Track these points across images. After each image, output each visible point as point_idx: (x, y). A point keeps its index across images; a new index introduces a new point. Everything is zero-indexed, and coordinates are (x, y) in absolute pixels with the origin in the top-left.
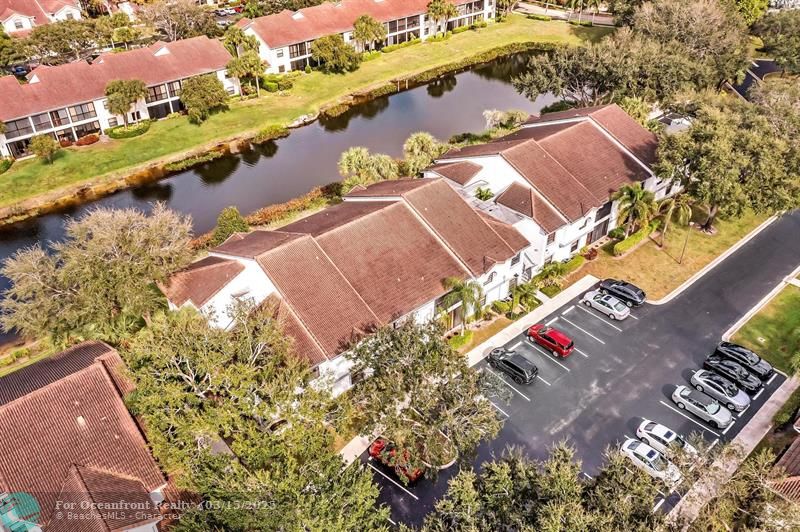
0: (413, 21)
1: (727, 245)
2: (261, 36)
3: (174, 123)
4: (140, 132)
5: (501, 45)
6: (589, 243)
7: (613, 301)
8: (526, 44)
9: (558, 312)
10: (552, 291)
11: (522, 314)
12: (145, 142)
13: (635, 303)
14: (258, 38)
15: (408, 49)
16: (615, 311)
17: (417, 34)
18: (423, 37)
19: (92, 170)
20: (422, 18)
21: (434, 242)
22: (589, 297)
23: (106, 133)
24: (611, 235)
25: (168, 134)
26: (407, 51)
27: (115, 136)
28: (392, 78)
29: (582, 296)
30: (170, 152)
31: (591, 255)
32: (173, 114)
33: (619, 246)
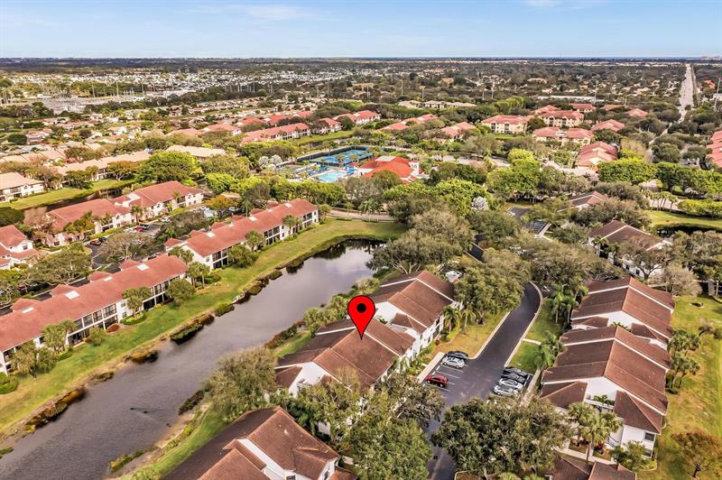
0: (276, 230)
1: (493, 329)
2: (194, 249)
3: (161, 311)
4: (144, 318)
5: (329, 238)
6: (434, 337)
7: (456, 360)
8: (344, 236)
9: (434, 369)
10: (427, 361)
11: (419, 373)
12: (150, 324)
13: (465, 360)
14: (192, 251)
15: (276, 247)
16: (458, 364)
17: (278, 237)
18: (282, 238)
19: (127, 346)
20: (281, 227)
21: (378, 344)
22: (445, 360)
23: (121, 322)
24: (441, 333)
25: (162, 318)
26: (276, 248)
27: (129, 324)
28: (275, 266)
29: (441, 361)
30: (169, 328)
31: (437, 343)
32: (156, 305)
33: (448, 336)
